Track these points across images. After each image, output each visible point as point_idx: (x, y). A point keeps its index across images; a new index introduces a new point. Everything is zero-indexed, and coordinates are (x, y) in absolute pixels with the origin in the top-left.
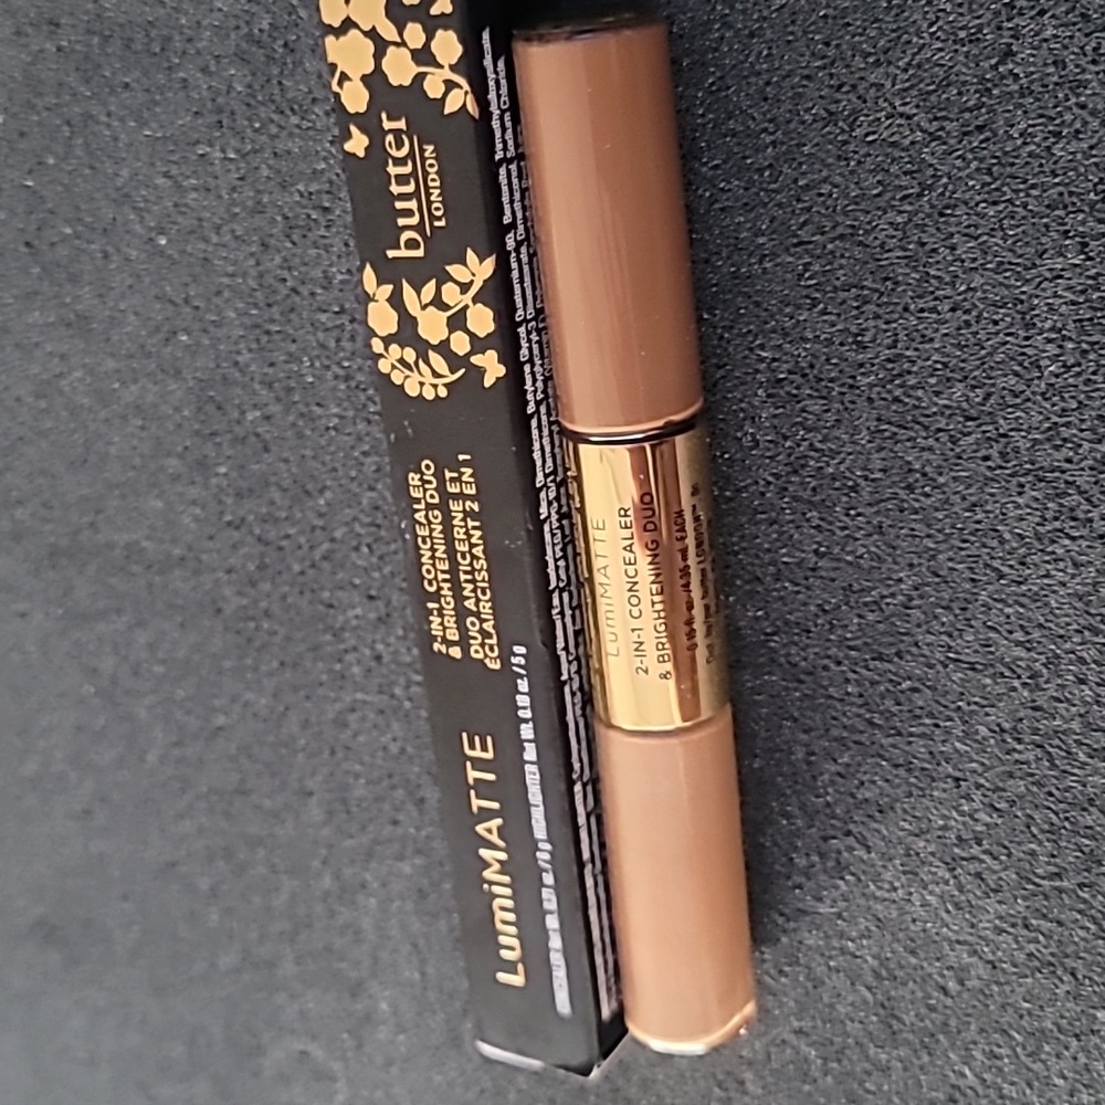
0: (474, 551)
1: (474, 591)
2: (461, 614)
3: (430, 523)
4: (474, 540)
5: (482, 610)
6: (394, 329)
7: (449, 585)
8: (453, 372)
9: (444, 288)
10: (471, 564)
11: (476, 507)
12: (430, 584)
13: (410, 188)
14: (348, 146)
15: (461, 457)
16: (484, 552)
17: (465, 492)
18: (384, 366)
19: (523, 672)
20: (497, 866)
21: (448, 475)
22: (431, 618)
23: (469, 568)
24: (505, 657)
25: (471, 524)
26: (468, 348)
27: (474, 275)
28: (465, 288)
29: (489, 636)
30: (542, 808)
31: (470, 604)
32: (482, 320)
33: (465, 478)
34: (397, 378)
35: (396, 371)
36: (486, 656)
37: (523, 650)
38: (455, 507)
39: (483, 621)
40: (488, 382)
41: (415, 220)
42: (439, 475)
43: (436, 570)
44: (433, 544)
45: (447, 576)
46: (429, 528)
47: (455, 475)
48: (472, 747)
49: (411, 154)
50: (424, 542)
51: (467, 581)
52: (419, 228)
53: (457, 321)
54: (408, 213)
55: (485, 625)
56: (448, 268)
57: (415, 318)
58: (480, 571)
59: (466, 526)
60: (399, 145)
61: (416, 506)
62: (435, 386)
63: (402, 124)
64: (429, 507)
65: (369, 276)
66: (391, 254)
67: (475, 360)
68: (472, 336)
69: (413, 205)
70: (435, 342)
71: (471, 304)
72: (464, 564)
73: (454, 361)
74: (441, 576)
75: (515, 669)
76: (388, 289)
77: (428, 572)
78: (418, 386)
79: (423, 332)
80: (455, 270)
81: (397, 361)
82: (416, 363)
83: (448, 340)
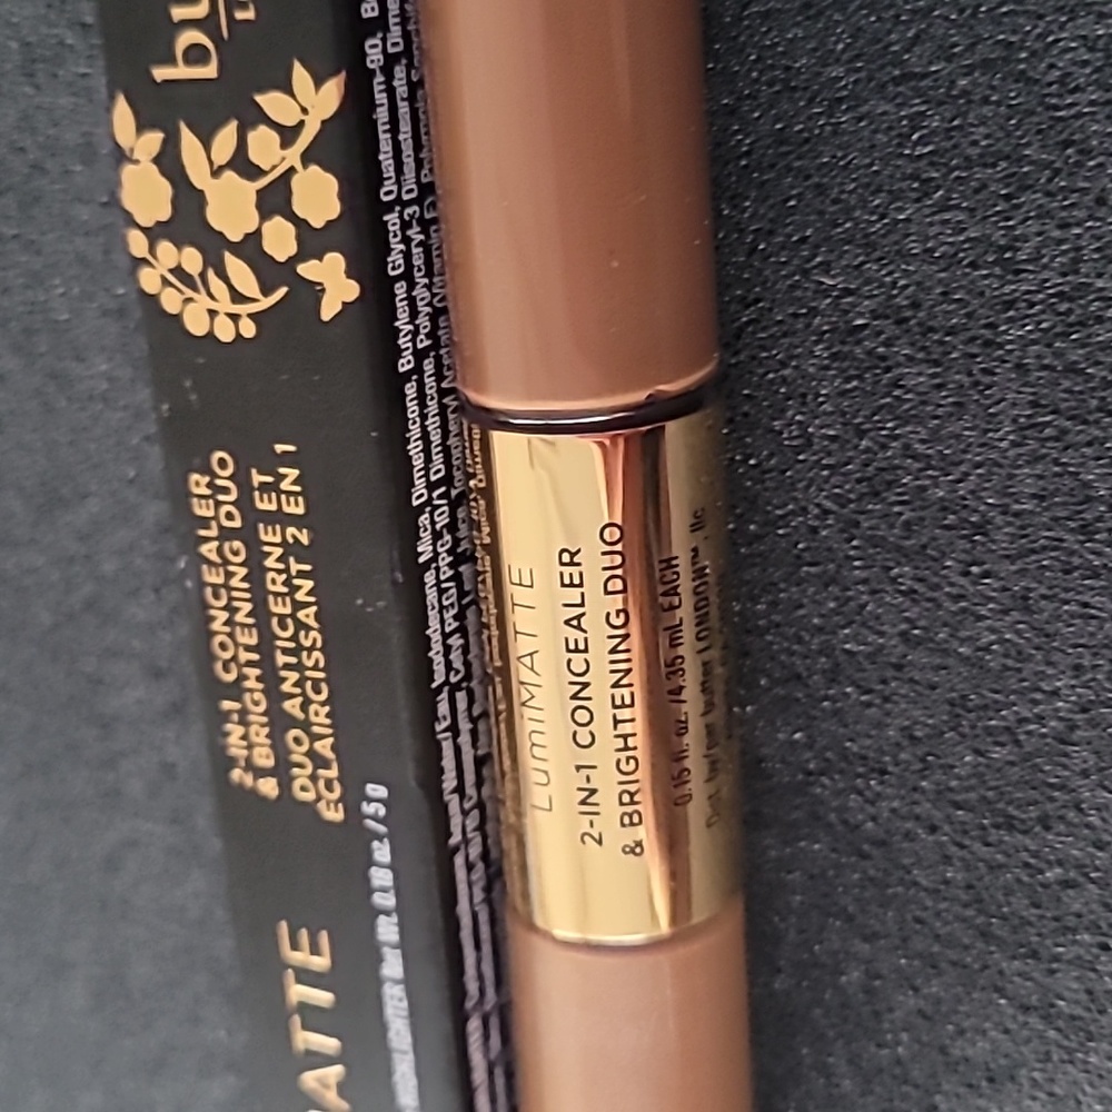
0: (301, 615)
1: (300, 684)
2: (278, 722)
3: (226, 562)
4: (300, 596)
5: (313, 719)
6: (165, 213)
7: (257, 672)
8: (266, 292)
9: (252, 137)
10: (294, 638)
11: (304, 539)
12: (226, 669)
15: (279, 448)
16: (317, 617)
17: (287, 509)
18: (149, 280)
19: (383, 830)
22: (229, 727)
23: (292, 645)
24: (352, 800)
25: (295, 567)
26: (292, 249)
27: (304, 111)
28: (288, 135)
29: (326, 763)
30: (411, 1057)
31: (292, 707)
32: (319, 197)
33: (285, 485)
34: (171, 301)
36: (319, 798)
37: (380, 791)
38: (269, 535)
39: (315, 738)
40: (329, 310)
41: (201, 10)
42: (240, 478)
43: (237, 645)
44: (231, 599)
45: (255, 657)
46: (224, 570)
47: (269, 479)
48: (296, 947)
50: (216, 596)
51: (287, 667)
52: (210, 25)
53: (275, 199)
55: (318, 745)
56: (259, 99)
58: (311, 649)
59: (287, 570)
61: (203, 533)
64: (226, 534)
65: (123, 115)
66: (161, 73)
67: (304, 269)
68: (300, 224)
71: (298, 166)
72: (283, 637)
73: (269, 272)
74: (244, 656)
75: (370, 823)
76: (154, 139)
77: (223, 646)
78: (206, 317)
79: (215, 218)
80: (272, 102)
81: (171, 271)
82: (203, 275)
83: (258, 233)
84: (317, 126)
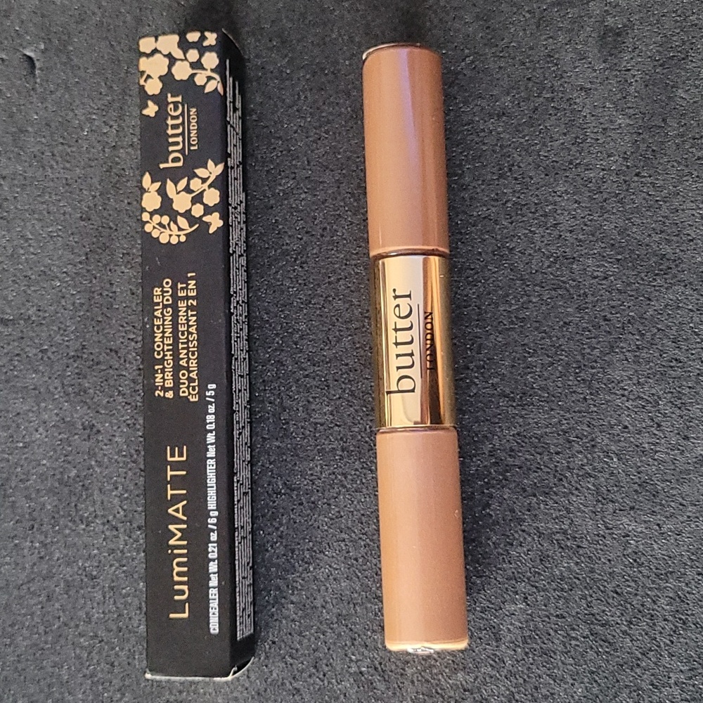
0: (190, 330)
1: (187, 354)
2: (177, 368)
3: (163, 316)
4: (190, 323)
5: (190, 365)
6: (158, 206)
7: (171, 353)
8: (191, 227)
9: (192, 182)
10: (187, 338)
11: (195, 303)
12: (159, 354)
13: (180, 130)
14: (145, 112)
15: (189, 275)
16: (196, 329)
17: (189, 294)
18: (148, 228)
19: (213, 400)
20: (179, 534)
21: (180, 286)
22: (156, 375)
23: (185, 341)
24: (202, 395)
25: (190, 313)
26: (202, 213)
27: (211, 173)
28: (204, 180)
29: (194, 381)
30: (215, 488)
31: (183, 362)
32: (212, 197)
33: (190, 287)
34: (155, 234)
35: (155, 230)
36: (189, 394)
37: (214, 386)
38: (182, 304)
39: (190, 372)
40: (212, 230)
41: (180, 147)
42: (174, 287)
43: (164, 344)
44: (164, 328)
45: (171, 347)
46: (162, 318)
47: (185, 285)
48: (173, 455)
49: (182, 114)
50: (158, 329)
51: (183, 349)
52: (182, 151)
53: (198, 199)
54: (177, 144)
55: (191, 375)
56: (196, 171)
57: (172, 199)
58: (192, 341)
59: (187, 315)
60: (176, 109)
61: (156, 308)
62: (179, 236)
63: (179, 99)
64: (165, 306)
65: (147, 179)
66: (162, 166)
67: (204, 219)
68: (206, 206)
69: (180, 139)
70: (182, 211)
71: (207, 188)
72: (183, 338)
73: (192, 221)
74: (166, 348)
75: (208, 399)
76: (157, 185)
77: (159, 346)
78: (168, 237)
79: (175, 207)
80: (200, 172)
81: (157, 224)
82: (169, 225)
83: (190, 209)
84: (214, 177)
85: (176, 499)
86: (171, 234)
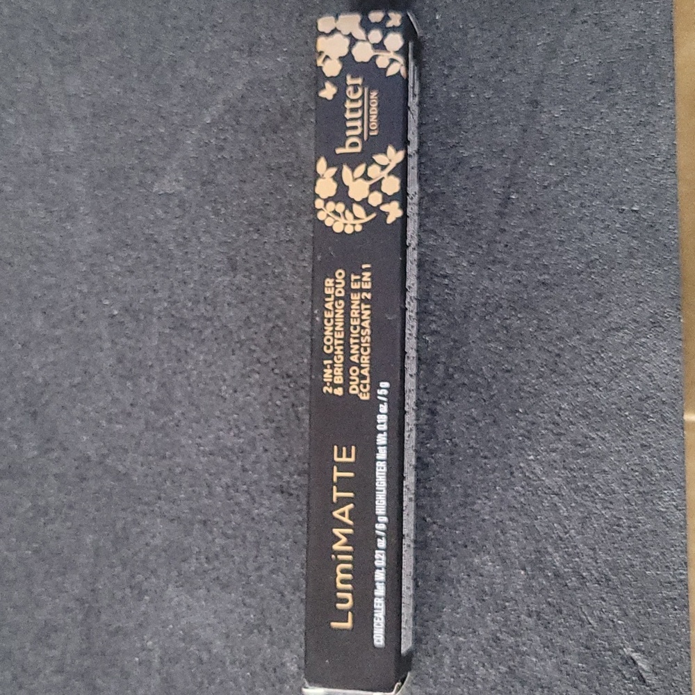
0: (363, 324)
1: (359, 350)
2: (347, 364)
3: (335, 309)
4: (363, 317)
5: (362, 361)
6: (332, 193)
7: (341, 347)
9: (370, 169)
10: (359, 333)
11: (369, 296)
12: (328, 348)
13: (359, 114)
14: (322, 94)
15: (364, 266)
16: (370, 324)
17: (363, 287)
18: (321, 216)
19: (385, 399)
20: (344, 540)
21: (353, 277)
22: (325, 370)
23: (357, 335)
24: (373, 392)
25: (363, 306)
26: (380, 202)
27: (390, 160)
29: (364, 377)
30: (385, 492)
31: (354, 359)
32: (392, 185)
33: (364, 279)
34: (328, 223)
35: (329, 218)
36: (360, 391)
37: (386, 385)
38: (355, 297)
39: (361, 368)
40: (390, 220)
41: (358, 132)
42: (347, 279)
43: (334, 339)
44: (335, 322)
45: (341, 342)
46: (333, 312)
47: (358, 277)
48: (340, 455)
49: (362, 97)
50: (329, 321)
51: (355, 344)
52: (361, 136)
53: (376, 187)
54: (355, 128)
55: (362, 372)
56: (374, 157)
57: (348, 187)
58: (364, 336)
59: (360, 309)
60: (356, 91)
61: (327, 300)
62: (354, 225)
63: (359, 81)
64: (337, 299)
65: (322, 165)
66: (339, 151)
67: (383, 208)
68: (385, 195)
69: (358, 123)
70: (358, 199)
71: (385, 176)
72: (355, 333)
73: (369, 209)
74: (337, 342)
75: (379, 397)
76: (333, 171)
77: (329, 340)
78: (342, 226)
79: (351, 194)
80: (379, 158)
81: (331, 212)
82: (344, 213)
83: (367, 199)
84: (394, 165)
85: (342, 502)
86: (346, 223)
